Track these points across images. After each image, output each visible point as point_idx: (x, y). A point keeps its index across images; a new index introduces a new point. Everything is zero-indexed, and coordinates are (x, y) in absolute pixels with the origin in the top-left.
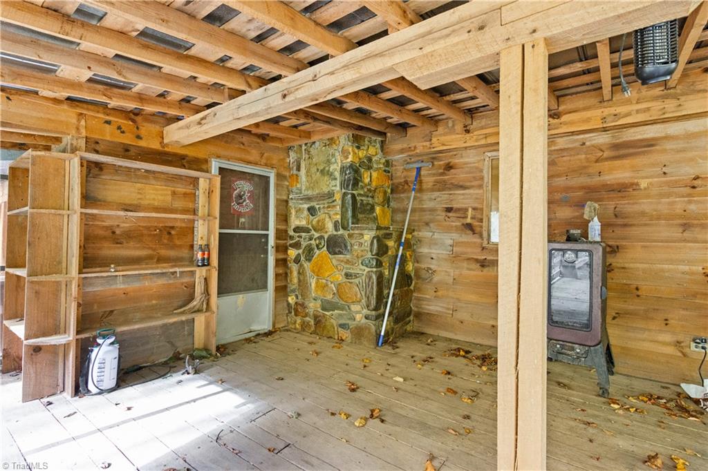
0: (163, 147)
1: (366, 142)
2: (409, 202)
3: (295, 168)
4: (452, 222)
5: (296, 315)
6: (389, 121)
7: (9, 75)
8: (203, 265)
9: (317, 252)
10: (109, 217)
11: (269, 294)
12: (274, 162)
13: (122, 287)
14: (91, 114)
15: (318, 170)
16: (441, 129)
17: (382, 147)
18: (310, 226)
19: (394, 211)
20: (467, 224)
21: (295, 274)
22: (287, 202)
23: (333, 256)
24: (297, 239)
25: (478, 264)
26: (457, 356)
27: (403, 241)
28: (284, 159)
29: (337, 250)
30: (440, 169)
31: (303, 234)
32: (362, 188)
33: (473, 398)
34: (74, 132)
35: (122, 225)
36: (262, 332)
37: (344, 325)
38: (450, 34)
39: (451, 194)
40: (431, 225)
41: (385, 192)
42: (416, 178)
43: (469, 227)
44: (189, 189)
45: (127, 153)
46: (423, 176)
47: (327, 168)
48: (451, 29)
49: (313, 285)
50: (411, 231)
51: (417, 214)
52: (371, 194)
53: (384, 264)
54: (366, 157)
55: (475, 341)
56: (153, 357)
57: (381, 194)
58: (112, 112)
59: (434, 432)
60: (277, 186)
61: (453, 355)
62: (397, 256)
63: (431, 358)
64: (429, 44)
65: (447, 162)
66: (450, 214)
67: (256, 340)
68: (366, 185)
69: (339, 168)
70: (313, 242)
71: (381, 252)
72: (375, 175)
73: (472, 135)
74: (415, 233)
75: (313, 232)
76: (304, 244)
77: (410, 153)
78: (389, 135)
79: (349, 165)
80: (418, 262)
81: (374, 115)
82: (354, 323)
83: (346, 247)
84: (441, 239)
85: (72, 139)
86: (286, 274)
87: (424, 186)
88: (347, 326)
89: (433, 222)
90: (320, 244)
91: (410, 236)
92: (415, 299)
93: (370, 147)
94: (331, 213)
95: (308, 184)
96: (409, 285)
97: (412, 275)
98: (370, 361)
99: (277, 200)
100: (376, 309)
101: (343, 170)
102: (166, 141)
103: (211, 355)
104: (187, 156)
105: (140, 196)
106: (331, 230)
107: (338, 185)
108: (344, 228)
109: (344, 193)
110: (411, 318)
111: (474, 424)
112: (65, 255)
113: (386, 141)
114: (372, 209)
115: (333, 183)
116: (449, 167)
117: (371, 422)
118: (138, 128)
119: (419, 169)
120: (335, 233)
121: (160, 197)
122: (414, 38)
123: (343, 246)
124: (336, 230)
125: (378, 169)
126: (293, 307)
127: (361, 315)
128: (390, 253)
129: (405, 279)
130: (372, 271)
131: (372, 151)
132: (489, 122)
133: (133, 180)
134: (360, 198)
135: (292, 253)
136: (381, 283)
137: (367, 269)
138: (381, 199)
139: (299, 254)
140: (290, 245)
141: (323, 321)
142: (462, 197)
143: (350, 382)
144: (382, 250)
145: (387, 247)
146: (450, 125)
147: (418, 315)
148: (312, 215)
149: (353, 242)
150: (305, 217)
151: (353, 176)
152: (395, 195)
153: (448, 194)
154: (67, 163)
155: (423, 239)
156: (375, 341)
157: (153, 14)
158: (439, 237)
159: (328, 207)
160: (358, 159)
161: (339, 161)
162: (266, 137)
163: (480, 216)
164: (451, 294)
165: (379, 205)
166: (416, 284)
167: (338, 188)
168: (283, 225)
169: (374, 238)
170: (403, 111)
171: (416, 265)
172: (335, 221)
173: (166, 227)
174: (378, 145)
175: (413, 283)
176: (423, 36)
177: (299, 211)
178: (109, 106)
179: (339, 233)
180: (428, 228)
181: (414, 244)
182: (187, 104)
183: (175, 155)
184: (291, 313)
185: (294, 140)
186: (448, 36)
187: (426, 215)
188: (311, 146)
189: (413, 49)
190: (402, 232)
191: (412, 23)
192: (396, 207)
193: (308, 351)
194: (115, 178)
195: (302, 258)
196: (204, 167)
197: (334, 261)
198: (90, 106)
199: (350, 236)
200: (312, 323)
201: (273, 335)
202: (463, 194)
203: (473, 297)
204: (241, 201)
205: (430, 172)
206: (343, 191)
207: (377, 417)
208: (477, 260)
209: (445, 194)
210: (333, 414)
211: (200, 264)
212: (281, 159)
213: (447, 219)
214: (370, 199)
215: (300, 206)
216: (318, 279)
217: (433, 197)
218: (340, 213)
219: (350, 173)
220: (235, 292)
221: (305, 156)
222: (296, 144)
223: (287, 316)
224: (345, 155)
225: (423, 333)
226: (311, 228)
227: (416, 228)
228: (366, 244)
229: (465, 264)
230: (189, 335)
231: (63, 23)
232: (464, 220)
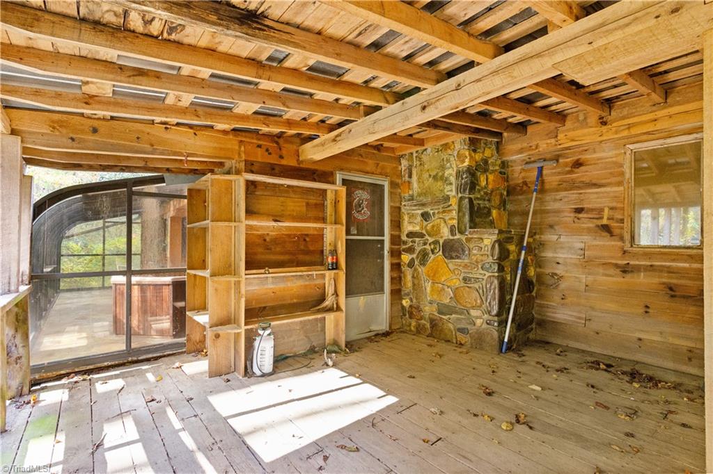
0: (299, 164)
1: (482, 144)
2: (530, 204)
3: (407, 175)
4: (583, 223)
5: (411, 318)
6: (510, 120)
7: (204, 116)
8: (333, 269)
9: (432, 256)
10: (261, 227)
11: (386, 297)
12: (388, 171)
13: (272, 286)
14: (248, 140)
15: (430, 176)
16: (569, 124)
17: (498, 149)
18: (424, 232)
19: (511, 214)
20: (602, 225)
21: (409, 278)
22: (400, 208)
23: (449, 261)
24: (411, 244)
25: (618, 270)
26: (597, 369)
27: (525, 245)
28: (397, 167)
29: (454, 255)
30: (566, 166)
31: (417, 239)
32: (479, 191)
33: (632, 416)
34: (237, 156)
35: (271, 233)
36: (381, 332)
37: (464, 329)
38: (630, 23)
39: (581, 194)
40: (556, 227)
41: (501, 195)
42: (537, 178)
43: (606, 228)
44: (318, 200)
45: (273, 171)
46: (546, 175)
47: (440, 174)
48: (632, 17)
49: (429, 289)
50: (532, 235)
51: (539, 216)
52: (487, 198)
53: (505, 269)
54: (482, 160)
55: (615, 355)
56: (295, 349)
57: (498, 197)
58: (262, 137)
59: (594, 446)
60: (391, 193)
61: (591, 368)
62: (519, 261)
63: (565, 369)
64: (601, 37)
65: (575, 158)
66: (581, 215)
67: (377, 340)
68: (482, 189)
69: (454, 173)
70: (427, 247)
71: (503, 257)
72: (491, 177)
73: (610, 126)
74: (537, 237)
75: (427, 237)
76: (418, 249)
77: (531, 153)
78: (505, 134)
79: (465, 169)
80: (540, 267)
81: (496, 116)
82: (474, 327)
83: (463, 251)
84: (568, 242)
85: (236, 163)
86: (400, 278)
87: (547, 186)
88: (466, 331)
89: (558, 224)
90: (436, 248)
91: (531, 240)
92: (537, 306)
93: (486, 149)
94: (447, 218)
95: (419, 190)
96: (531, 292)
97: (534, 280)
98: (498, 368)
99: (391, 207)
100: (498, 315)
101: (459, 175)
102: (301, 159)
103: (341, 350)
104: (317, 170)
105: (282, 208)
106: (446, 235)
107: (454, 190)
108: (461, 232)
109: (461, 198)
110: (534, 326)
111: (641, 443)
112: (233, 259)
113: (502, 141)
114: (489, 213)
115: (448, 188)
116: (578, 164)
117: (518, 427)
118: (280, 149)
119: (541, 170)
120: (451, 238)
121: (298, 209)
122: (582, 33)
123: (460, 249)
124: (452, 235)
125: (493, 171)
126: (407, 309)
127: (482, 320)
128: (511, 257)
129: (527, 285)
130: (493, 276)
131: (488, 153)
132: (634, 111)
133: (278, 194)
134: (478, 202)
135: (406, 258)
136: (504, 289)
137: (488, 274)
138: (498, 202)
139: (413, 259)
140: (404, 250)
141: (440, 324)
142: (595, 196)
143: (483, 386)
144: (504, 255)
145: (508, 251)
146: (581, 118)
147: (542, 324)
148: (426, 220)
149: (471, 246)
150: (418, 223)
151: (471, 179)
152: (511, 197)
153: (577, 193)
154: (233, 183)
155: (547, 243)
156: (498, 348)
157: (331, 50)
158: (566, 240)
159: (444, 212)
160: (474, 163)
161: (454, 166)
162: (380, 147)
163: (620, 217)
164: (583, 301)
165: (495, 208)
166: (539, 290)
167: (454, 193)
168: (396, 231)
169: (495, 241)
170: (531, 108)
171: (538, 270)
172: (452, 226)
173: (302, 234)
174: (494, 147)
175: (535, 289)
176: (593, 30)
177: (412, 216)
178: (260, 132)
179: (456, 237)
180: (553, 231)
181: (535, 248)
182: (323, 124)
183: (307, 170)
184: (405, 315)
185: (407, 148)
186: (627, 25)
187: (549, 217)
188: (422, 153)
189: (580, 45)
190: (524, 235)
191: (577, 18)
192: (513, 209)
193: (431, 353)
194: (266, 193)
195: (416, 263)
196: (330, 179)
197: (451, 266)
198: (247, 134)
199: (468, 240)
200: (428, 325)
201: (391, 336)
202: (597, 193)
203: (612, 306)
204: (360, 209)
205: (554, 171)
206: (460, 195)
207: (524, 423)
208: (617, 266)
209: (573, 194)
210: (475, 415)
211: (330, 268)
212: (394, 168)
213: (576, 220)
214: (486, 202)
215: (413, 212)
216: (433, 283)
217: (558, 197)
218: (456, 217)
219: (466, 178)
220: (357, 294)
221: (416, 163)
222: (407, 152)
223: (402, 318)
224: (462, 159)
225: (548, 343)
226: (425, 233)
227: (538, 231)
228: (486, 249)
229: (601, 270)
230: (321, 331)
231: (258, 68)
232: (601, 221)
